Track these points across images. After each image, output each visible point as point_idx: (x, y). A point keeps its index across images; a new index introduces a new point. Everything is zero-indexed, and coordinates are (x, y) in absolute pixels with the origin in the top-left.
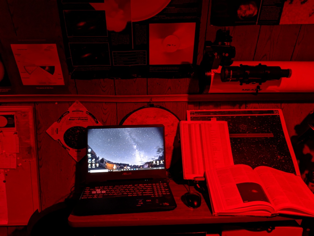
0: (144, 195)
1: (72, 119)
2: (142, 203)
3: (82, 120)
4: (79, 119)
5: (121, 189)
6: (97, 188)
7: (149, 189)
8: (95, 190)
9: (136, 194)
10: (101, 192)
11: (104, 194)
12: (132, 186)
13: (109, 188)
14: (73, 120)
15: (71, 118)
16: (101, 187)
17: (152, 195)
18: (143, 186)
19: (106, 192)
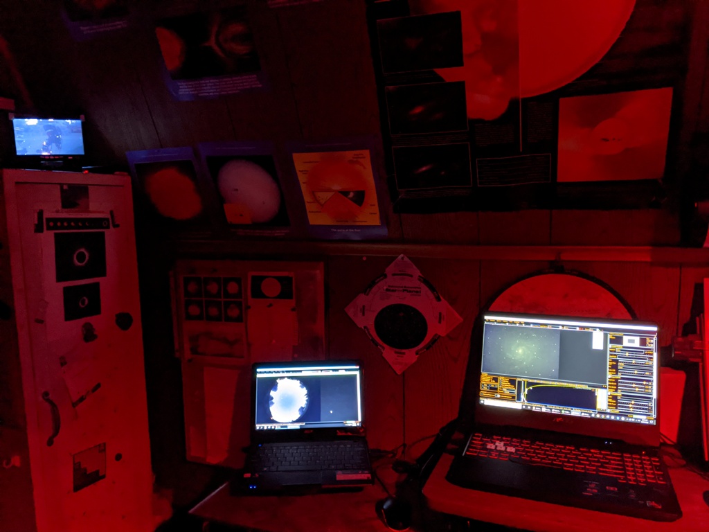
0: (601, 474)
1: (392, 289)
2: (596, 491)
3: (410, 292)
4: (404, 290)
5: (547, 451)
6: (498, 440)
7: (613, 464)
8: (494, 443)
9: (582, 469)
10: (506, 448)
11: (511, 453)
12: (574, 450)
13: (523, 443)
14: (393, 291)
15: (389, 286)
16: (504, 438)
17: (620, 479)
18: (600, 454)
19: (516, 450)
